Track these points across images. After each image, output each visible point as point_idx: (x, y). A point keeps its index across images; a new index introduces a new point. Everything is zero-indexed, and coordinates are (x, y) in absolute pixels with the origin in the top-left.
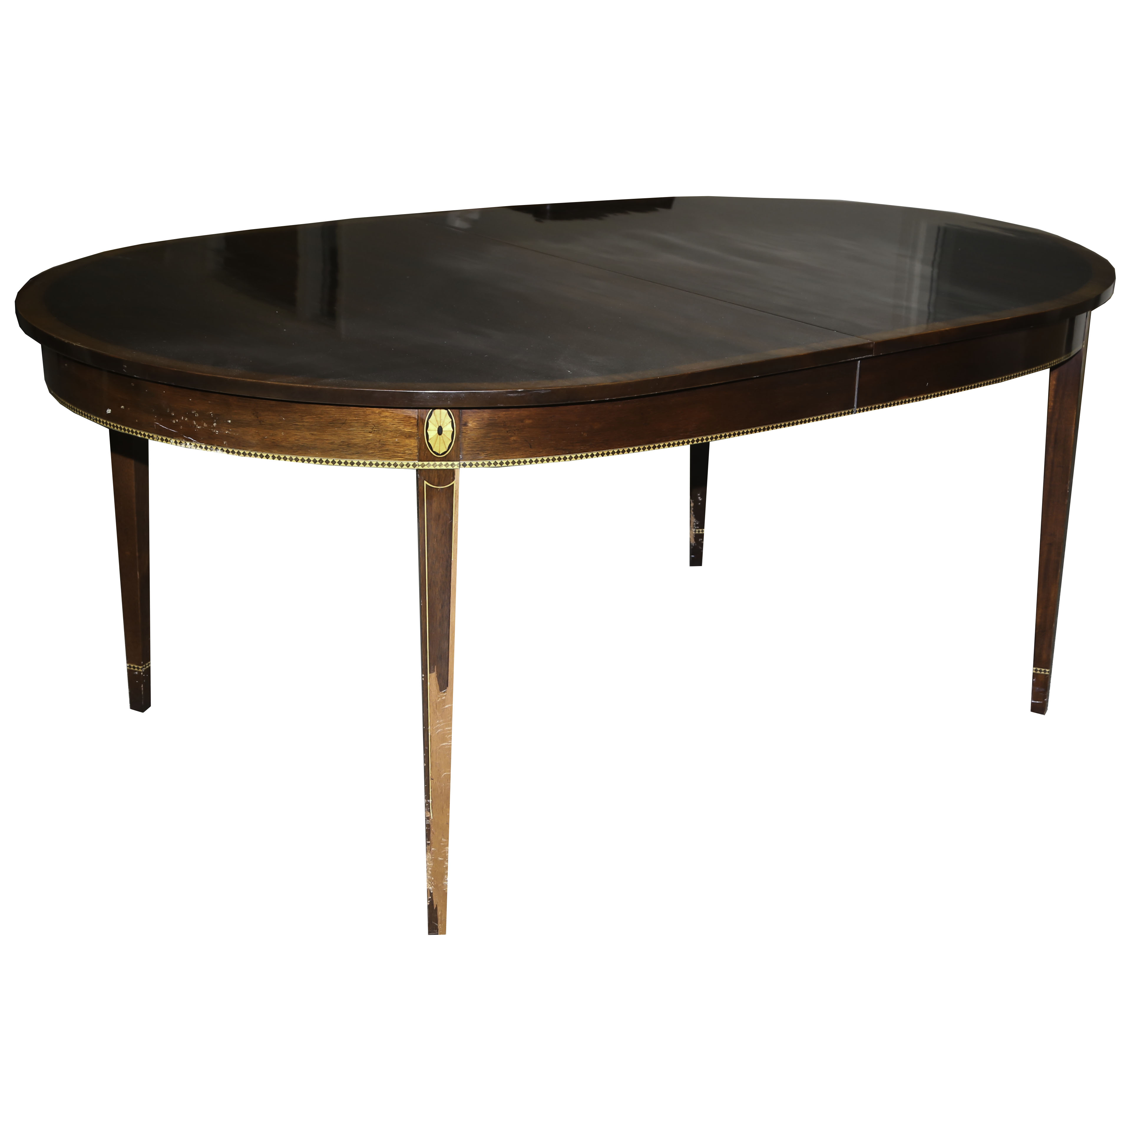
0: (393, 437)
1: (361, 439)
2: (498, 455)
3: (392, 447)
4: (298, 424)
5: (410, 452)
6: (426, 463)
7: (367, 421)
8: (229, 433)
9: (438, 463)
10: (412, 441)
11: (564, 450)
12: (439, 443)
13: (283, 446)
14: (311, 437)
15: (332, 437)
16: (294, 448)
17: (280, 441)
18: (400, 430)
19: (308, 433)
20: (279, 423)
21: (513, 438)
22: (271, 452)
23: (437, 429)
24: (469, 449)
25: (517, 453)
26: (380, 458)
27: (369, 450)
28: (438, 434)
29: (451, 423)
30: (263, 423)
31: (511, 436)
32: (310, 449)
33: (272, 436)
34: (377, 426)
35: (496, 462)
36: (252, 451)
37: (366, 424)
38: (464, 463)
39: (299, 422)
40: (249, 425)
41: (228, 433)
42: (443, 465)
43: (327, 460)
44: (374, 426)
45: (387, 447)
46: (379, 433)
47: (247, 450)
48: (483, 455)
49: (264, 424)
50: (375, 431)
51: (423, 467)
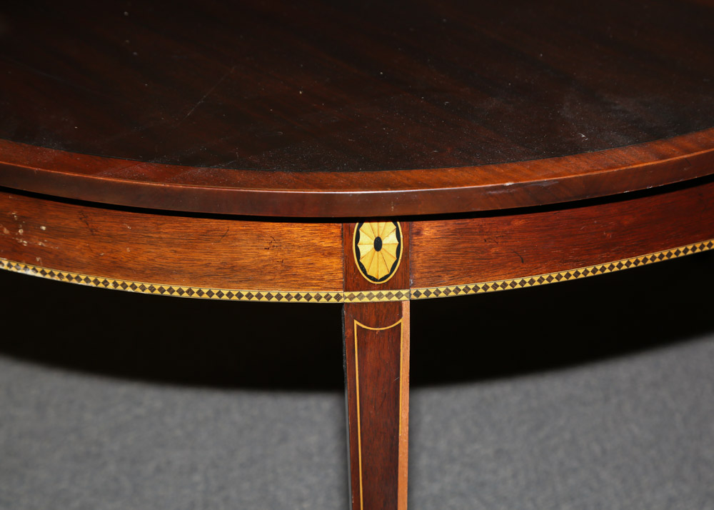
0: (303, 256)
1: (252, 259)
2: (471, 276)
3: (302, 271)
4: (152, 235)
5: (331, 278)
6: (356, 293)
7: (261, 232)
8: (44, 245)
9: (375, 293)
10: (334, 260)
11: (575, 261)
12: (376, 262)
13: (130, 269)
14: (174, 256)
15: (206, 256)
16: (146, 272)
17: (125, 260)
18: (314, 245)
19: (166, 249)
20: (122, 233)
21: (493, 250)
22: (111, 277)
23: (373, 242)
24: (426, 270)
25: (501, 272)
26: (283, 287)
27: (265, 275)
28: (374, 250)
29: (395, 232)
30: (97, 233)
31: (491, 247)
32: (172, 273)
33: (112, 252)
34: (278, 240)
35: (467, 287)
36: (80, 274)
37: (259, 236)
38: (417, 291)
39: (154, 233)
40: (74, 234)
41: (42, 246)
42: (384, 296)
43: (200, 290)
44: (271, 239)
45: (294, 270)
46: (280, 250)
47: (74, 272)
48: (446, 278)
49: (98, 235)
50: (274, 246)
51: (351, 299)
